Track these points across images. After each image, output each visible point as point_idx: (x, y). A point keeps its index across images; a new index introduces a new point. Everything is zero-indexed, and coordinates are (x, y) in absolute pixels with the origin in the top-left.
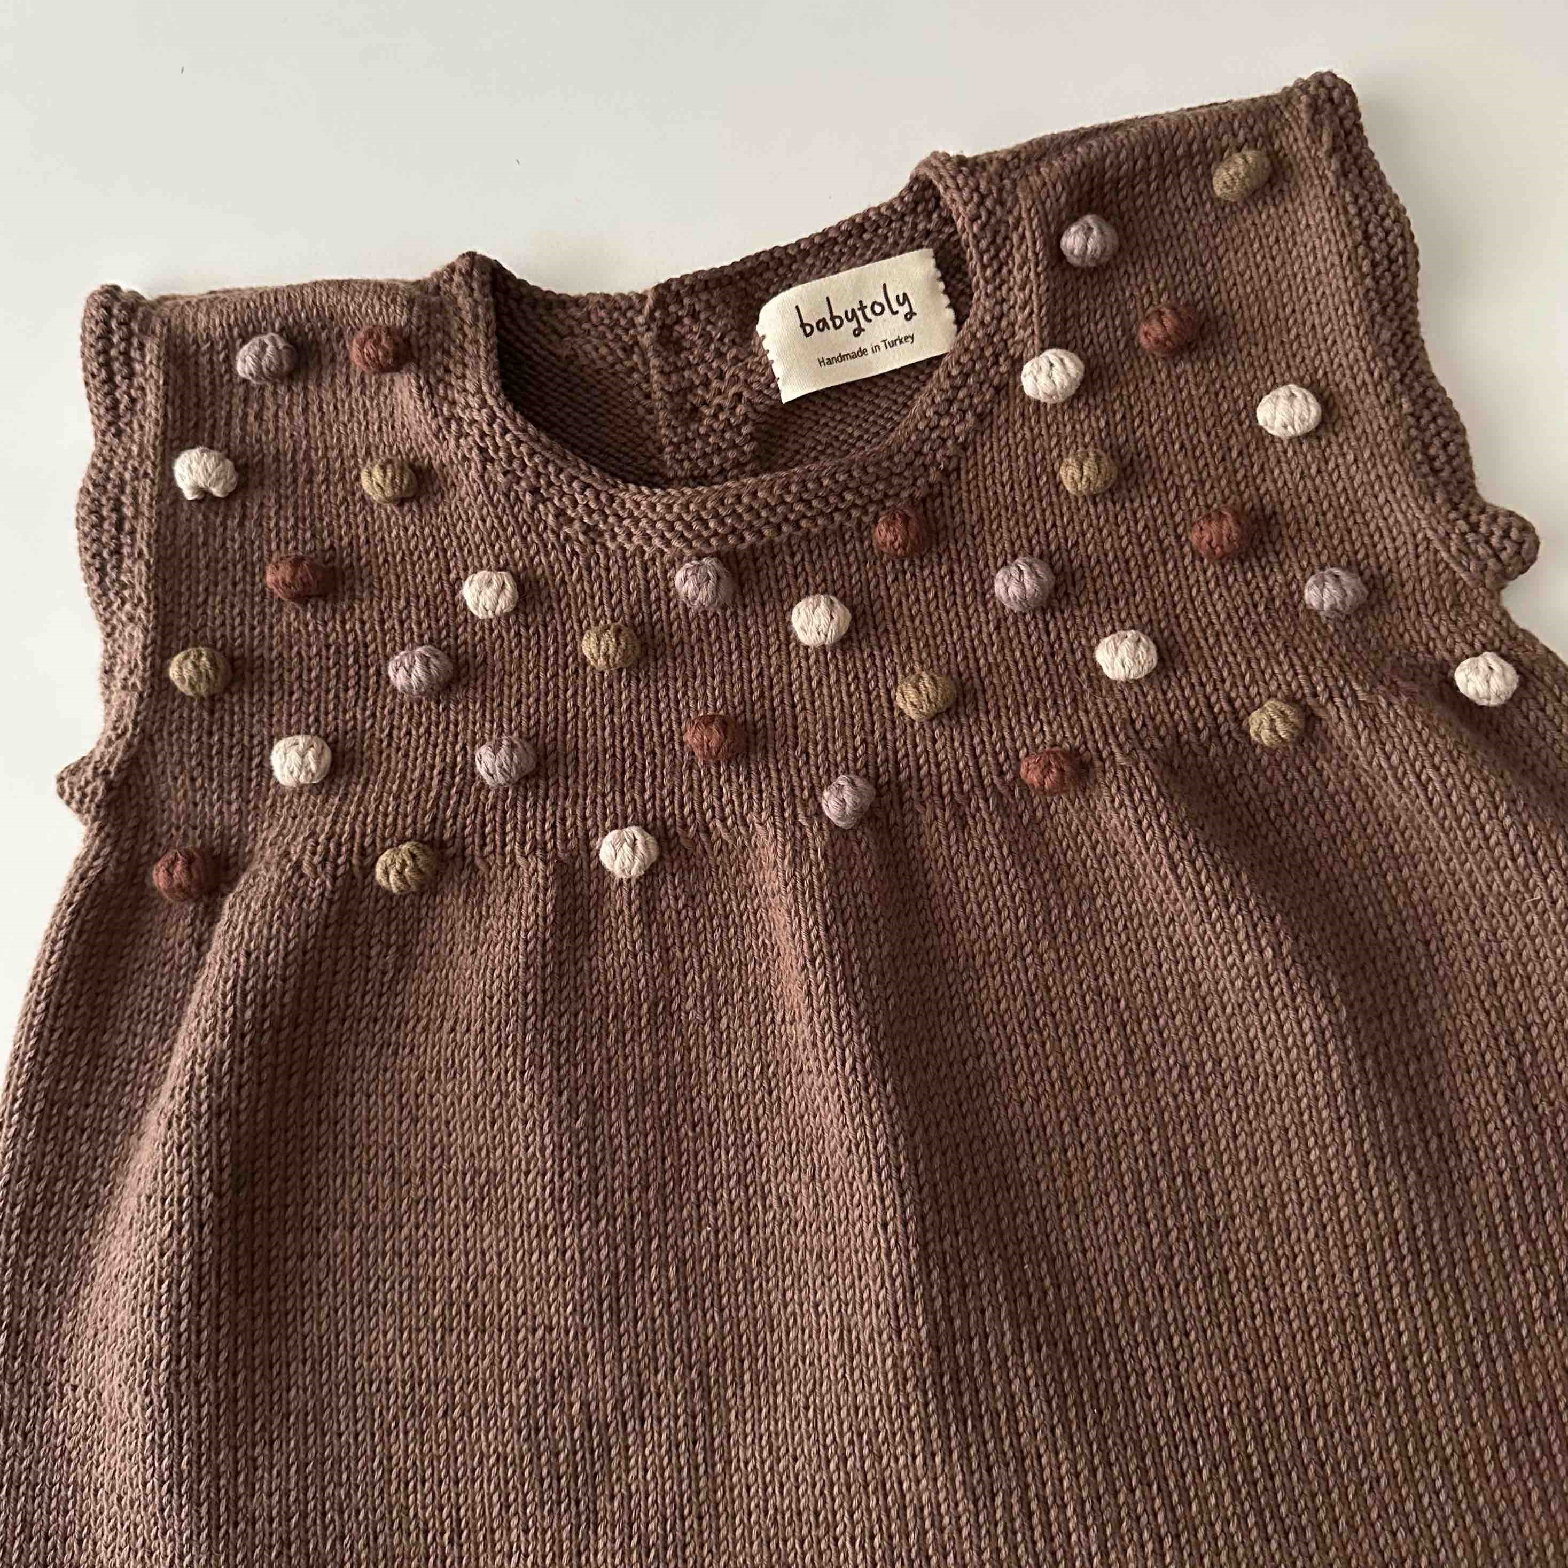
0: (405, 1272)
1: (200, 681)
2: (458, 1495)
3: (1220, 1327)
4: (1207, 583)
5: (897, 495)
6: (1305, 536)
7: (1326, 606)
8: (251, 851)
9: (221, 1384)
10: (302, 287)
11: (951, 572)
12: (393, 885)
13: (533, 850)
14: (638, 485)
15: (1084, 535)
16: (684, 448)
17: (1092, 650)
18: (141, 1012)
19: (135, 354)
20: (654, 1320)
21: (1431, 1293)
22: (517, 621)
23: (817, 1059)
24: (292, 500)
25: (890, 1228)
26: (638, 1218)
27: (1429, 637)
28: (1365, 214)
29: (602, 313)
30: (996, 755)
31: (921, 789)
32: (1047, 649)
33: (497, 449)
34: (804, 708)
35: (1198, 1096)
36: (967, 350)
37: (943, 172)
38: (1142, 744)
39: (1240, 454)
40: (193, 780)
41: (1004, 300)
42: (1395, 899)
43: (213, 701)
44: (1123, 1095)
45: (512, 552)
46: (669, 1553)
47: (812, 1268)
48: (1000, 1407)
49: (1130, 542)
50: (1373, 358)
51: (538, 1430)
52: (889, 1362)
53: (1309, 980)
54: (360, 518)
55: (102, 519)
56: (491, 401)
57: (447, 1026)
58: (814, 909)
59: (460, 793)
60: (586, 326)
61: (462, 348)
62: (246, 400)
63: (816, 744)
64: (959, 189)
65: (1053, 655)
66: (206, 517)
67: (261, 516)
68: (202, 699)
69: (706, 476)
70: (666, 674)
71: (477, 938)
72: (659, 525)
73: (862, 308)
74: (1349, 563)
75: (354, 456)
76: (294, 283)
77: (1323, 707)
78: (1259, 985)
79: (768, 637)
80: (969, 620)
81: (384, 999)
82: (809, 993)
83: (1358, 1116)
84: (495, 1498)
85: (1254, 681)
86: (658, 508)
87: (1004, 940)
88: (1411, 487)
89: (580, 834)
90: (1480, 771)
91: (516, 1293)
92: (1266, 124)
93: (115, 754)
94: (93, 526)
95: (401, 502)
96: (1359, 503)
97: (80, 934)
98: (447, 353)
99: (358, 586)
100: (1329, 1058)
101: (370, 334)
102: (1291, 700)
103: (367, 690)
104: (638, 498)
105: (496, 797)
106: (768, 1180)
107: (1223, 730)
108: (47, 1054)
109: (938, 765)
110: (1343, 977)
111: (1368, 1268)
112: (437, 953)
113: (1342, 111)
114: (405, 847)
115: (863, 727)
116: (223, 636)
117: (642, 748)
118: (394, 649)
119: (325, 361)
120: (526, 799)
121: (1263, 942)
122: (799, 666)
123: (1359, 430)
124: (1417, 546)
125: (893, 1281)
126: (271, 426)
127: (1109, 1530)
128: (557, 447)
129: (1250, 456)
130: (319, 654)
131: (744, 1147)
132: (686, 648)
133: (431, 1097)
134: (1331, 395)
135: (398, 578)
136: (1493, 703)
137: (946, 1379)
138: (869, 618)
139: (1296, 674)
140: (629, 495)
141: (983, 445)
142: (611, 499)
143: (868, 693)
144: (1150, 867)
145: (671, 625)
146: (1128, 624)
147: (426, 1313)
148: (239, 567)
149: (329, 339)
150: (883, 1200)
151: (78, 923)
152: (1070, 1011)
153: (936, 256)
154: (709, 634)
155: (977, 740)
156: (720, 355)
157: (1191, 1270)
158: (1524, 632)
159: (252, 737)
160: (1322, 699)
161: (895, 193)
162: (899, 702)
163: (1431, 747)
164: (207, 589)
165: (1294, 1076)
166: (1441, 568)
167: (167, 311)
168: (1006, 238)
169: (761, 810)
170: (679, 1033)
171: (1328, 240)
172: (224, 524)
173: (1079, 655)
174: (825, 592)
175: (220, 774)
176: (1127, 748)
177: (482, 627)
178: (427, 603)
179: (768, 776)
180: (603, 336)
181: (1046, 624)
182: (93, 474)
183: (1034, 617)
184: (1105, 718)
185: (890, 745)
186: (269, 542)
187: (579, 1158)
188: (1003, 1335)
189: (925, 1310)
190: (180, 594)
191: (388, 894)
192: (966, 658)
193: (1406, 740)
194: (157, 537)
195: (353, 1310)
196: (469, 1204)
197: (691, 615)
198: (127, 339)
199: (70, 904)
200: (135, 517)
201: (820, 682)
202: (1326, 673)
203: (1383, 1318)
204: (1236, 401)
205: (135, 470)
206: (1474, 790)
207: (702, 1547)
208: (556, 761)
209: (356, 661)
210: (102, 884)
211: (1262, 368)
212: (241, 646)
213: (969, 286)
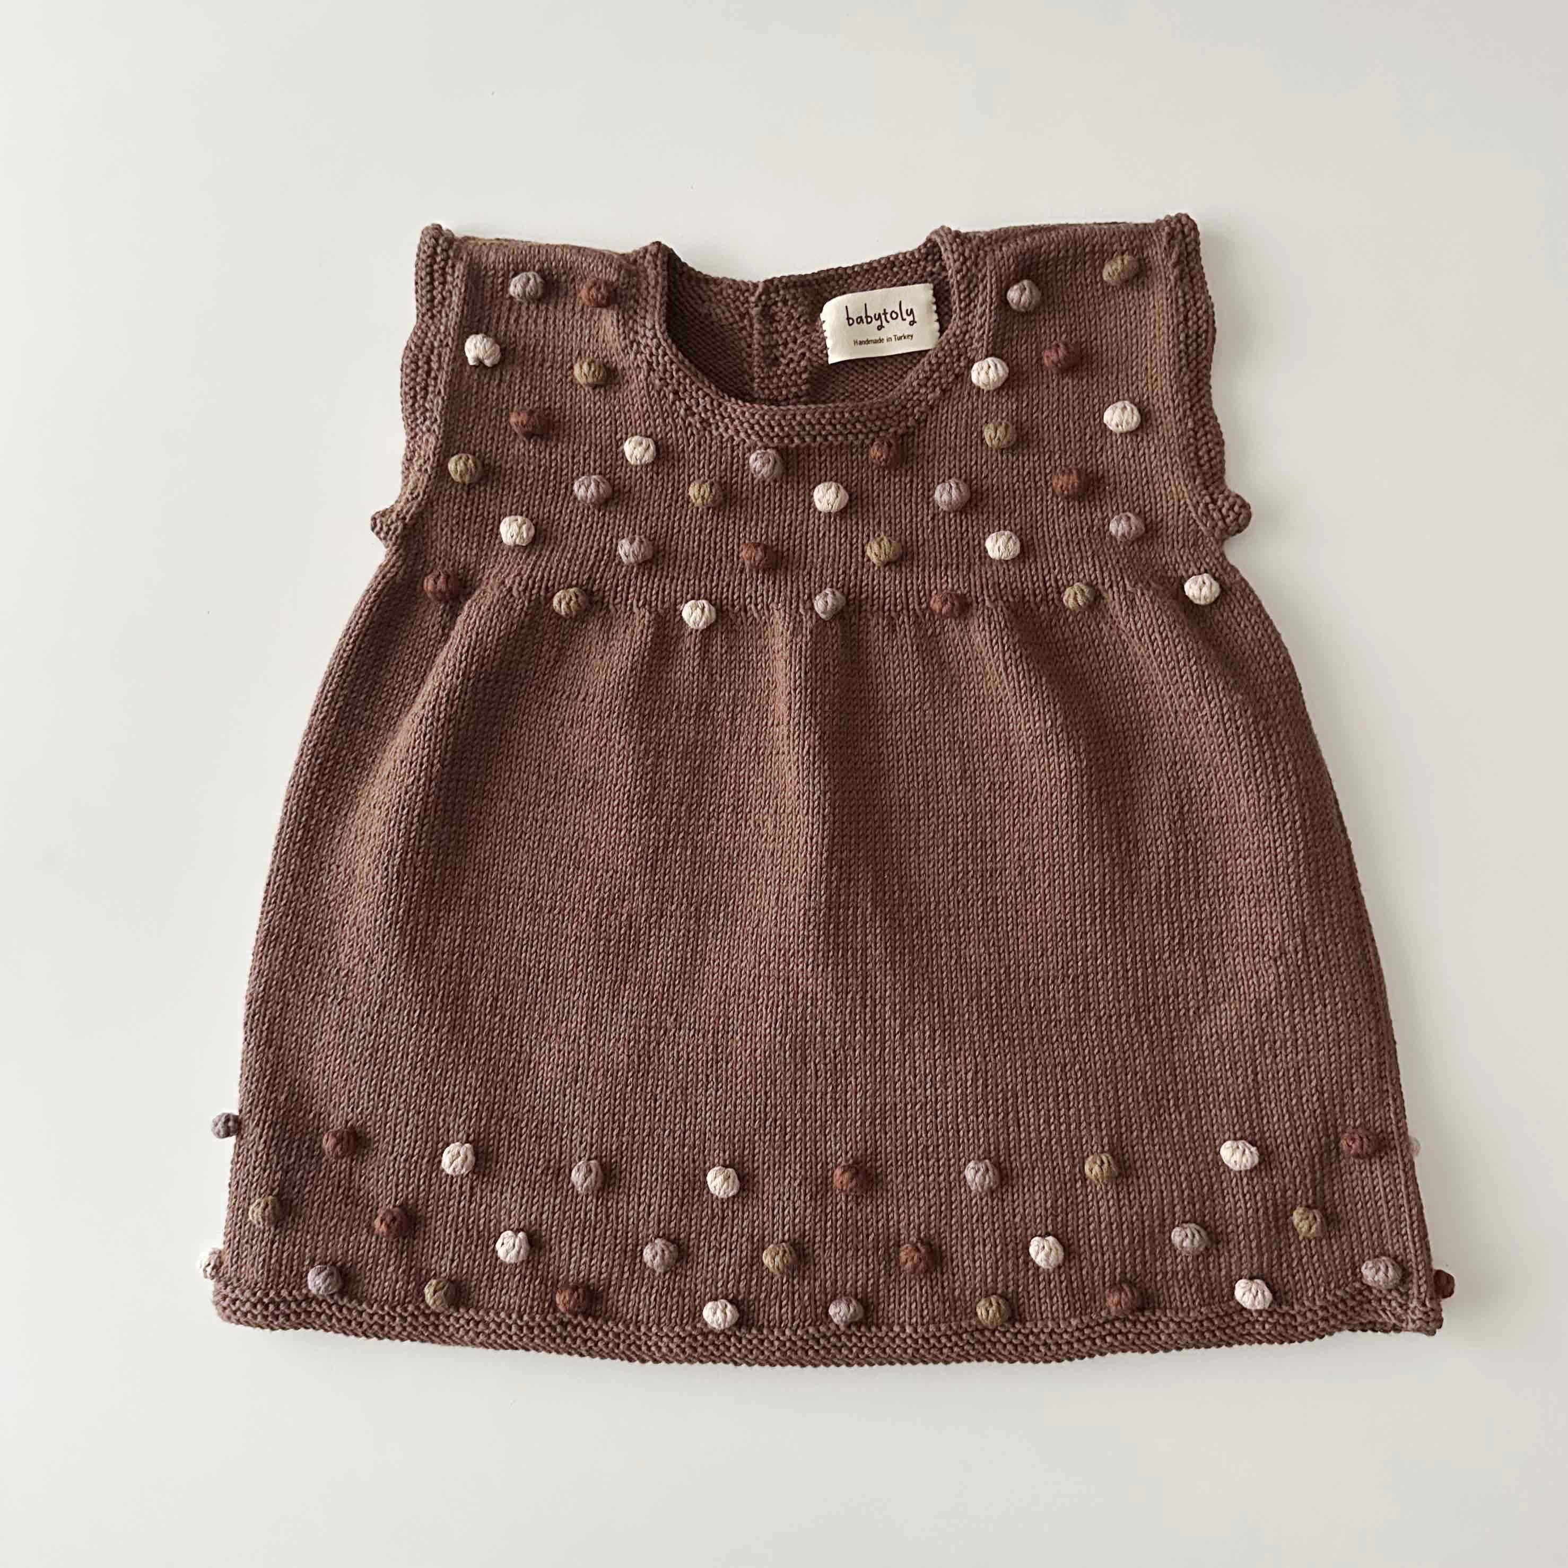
0: (539, 830)
1: (466, 473)
2: (550, 957)
3: (988, 927)
4: (1058, 512)
5: (887, 430)
6: (1118, 492)
7: (1120, 534)
8: (481, 579)
9: (427, 872)
10: (557, 246)
11: (911, 481)
12: (563, 610)
13: (644, 605)
14: (736, 399)
15: (992, 471)
16: (766, 381)
17: (985, 540)
18: (403, 662)
19: (449, 270)
20: (675, 876)
21: (1108, 926)
22: (652, 470)
23: (789, 745)
24: (530, 375)
25: (814, 840)
26: (674, 820)
27: (1176, 561)
28: (1188, 305)
29: (730, 291)
30: (919, 592)
31: (873, 605)
32: (959, 535)
33: (658, 364)
34: (813, 548)
35: (998, 800)
36: (943, 349)
37: (945, 240)
38: (1002, 598)
39: (1091, 438)
40: (452, 532)
41: (969, 323)
42: (1129, 709)
43: (470, 487)
44: (957, 795)
45: (656, 428)
46: (665, 1002)
47: (768, 860)
48: (859, 947)
49: (1018, 481)
50: (1177, 392)
51: (601, 926)
52: (802, 912)
53: (1069, 741)
54: (568, 393)
55: (418, 368)
56: (659, 335)
57: (581, 697)
58: (800, 661)
59: (606, 565)
60: (719, 297)
61: (646, 300)
62: (510, 310)
63: (816, 570)
64: (953, 252)
65: (962, 539)
66: (479, 376)
67: (511, 382)
68: (464, 484)
69: (777, 400)
70: (735, 516)
71: (604, 650)
72: (746, 425)
73: (885, 313)
74: (1140, 511)
75: (571, 354)
76: (551, 243)
77: (1107, 591)
78: (1041, 741)
79: (798, 503)
80: (917, 511)
81: (546, 677)
82: (790, 708)
83: (1083, 821)
84: (571, 960)
85: (1071, 571)
86: (747, 414)
87: (905, 699)
88: (1183, 472)
89: (673, 599)
90: (1185, 638)
91: (600, 850)
92: (1141, 241)
93: (411, 507)
94: (412, 371)
95: (595, 387)
96: (1152, 477)
97: (378, 609)
98: (637, 301)
99: (561, 432)
100: (1072, 786)
101: (595, 284)
102: (1089, 584)
103: (558, 496)
104: (736, 407)
105: (626, 571)
106: (750, 812)
107: (1050, 597)
108: (348, 675)
109: (885, 593)
110: (1089, 745)
111: (1075, 907)
112: (580, 657)
113: (1188, 240)
114: (572, 590)
115: (845, 564)
116: (480, 450)
117: (714, 557)
118: (578, 475)
119: (561, 294)
120: (643, 575)
121: (1047, 717)
122: (814, 522)
123: (1160, 434)
124: (1179, 507)
125: (811, 869)
126: (523, 327)
127: (907, 1021)
128: (693, 369)
129: (1097, 440)
130: (534, 470)
131: (739, 792)
132: (749, 502)
133: (566, 736)
134: (1150, 411)
135: (586, 433)
136: (1202, 602)
137: (832, 926)
138: (859, 502)
139: (1095, 570)
140: (732, 405)
141: (943, 409)
142: (720, 405)
143: (851, 545)
144: (993, 668)
145: (742, 487)
146: (1009, 528)
147: (547, 855)
148: (494, 410)
149: (566, 281)
150: (813, 825)
151: (378, 602)
152: (935, 745)
153: (934, 289)
154: (764, 496)
155: (909, 581)
156: (796, 328)
157: (977, 895)
158: (1232, 567)
159: (489, 513)
160: (1106, 586)
161: (916, 246)
162: (868, 553)
163: (1160, 622)
164: (474, 420)
165: (1052, 794)
166: (1191, 522)
167: (471, 247)
168: (976, 286)
169: (778, 602)
170: (712, 723)
171: (1163, 317)
172: (489, 383)
173: (976, 542)
174: (836, 481)
175: (468, 531)
176: (993, 598)
177: (631, 470)
178: (601, 450)
179: (786, 584)
180: (728, 305)
181: (961, 521)
182: (415, 339)
183: (955, 516)
184: (984, 580)
185: (859, 577)
186: (513, 399)
187: (646, 781)
188: (867, 909)
189: (826, 886)
190: (459, 420)
191: (558, 616)
192: (911, 533)
193: (1147, 615)
194: (449, 384)
195: (505, 847)
196: (580, 798)
197: (755, 482)
198: (445, 260)
199: (374, 591)
200: (438, 370)
201: (824, 535)
202: (1112, 572)
203: (1079, 936)
204: (1094, 406)
205: (441, 341)
206: (1178, 648)
207: (683, 1002)
208: (664, 556)
209: (555, 478)
210: (394, 583)
211: (1113, 389)
212: (490, 458)
213: (951, 310)
